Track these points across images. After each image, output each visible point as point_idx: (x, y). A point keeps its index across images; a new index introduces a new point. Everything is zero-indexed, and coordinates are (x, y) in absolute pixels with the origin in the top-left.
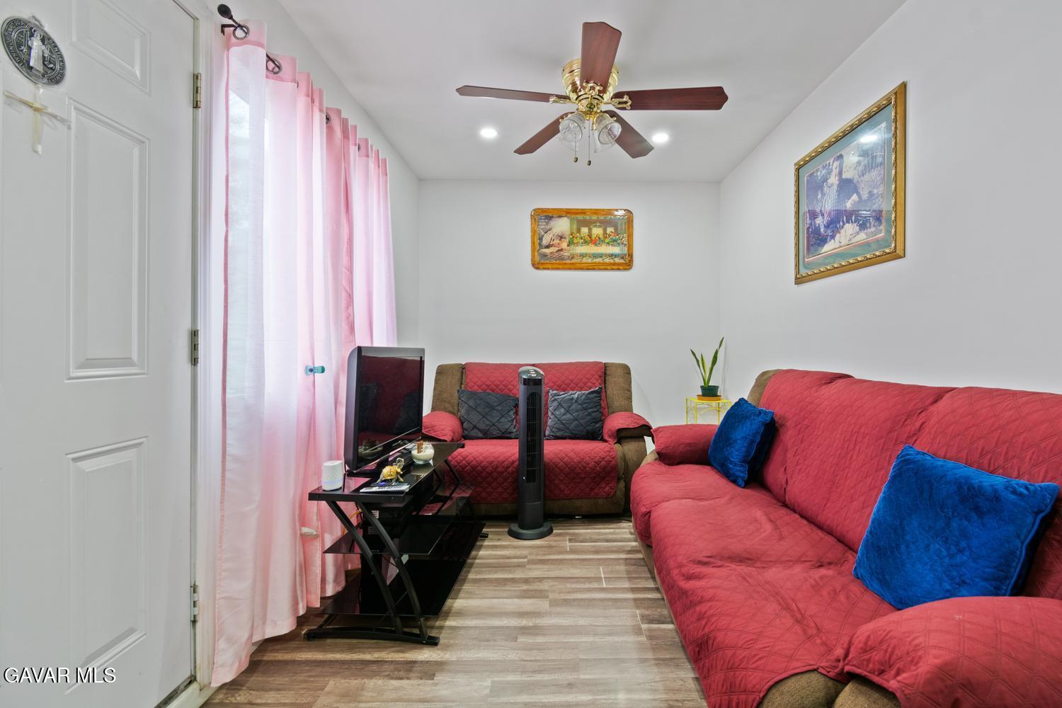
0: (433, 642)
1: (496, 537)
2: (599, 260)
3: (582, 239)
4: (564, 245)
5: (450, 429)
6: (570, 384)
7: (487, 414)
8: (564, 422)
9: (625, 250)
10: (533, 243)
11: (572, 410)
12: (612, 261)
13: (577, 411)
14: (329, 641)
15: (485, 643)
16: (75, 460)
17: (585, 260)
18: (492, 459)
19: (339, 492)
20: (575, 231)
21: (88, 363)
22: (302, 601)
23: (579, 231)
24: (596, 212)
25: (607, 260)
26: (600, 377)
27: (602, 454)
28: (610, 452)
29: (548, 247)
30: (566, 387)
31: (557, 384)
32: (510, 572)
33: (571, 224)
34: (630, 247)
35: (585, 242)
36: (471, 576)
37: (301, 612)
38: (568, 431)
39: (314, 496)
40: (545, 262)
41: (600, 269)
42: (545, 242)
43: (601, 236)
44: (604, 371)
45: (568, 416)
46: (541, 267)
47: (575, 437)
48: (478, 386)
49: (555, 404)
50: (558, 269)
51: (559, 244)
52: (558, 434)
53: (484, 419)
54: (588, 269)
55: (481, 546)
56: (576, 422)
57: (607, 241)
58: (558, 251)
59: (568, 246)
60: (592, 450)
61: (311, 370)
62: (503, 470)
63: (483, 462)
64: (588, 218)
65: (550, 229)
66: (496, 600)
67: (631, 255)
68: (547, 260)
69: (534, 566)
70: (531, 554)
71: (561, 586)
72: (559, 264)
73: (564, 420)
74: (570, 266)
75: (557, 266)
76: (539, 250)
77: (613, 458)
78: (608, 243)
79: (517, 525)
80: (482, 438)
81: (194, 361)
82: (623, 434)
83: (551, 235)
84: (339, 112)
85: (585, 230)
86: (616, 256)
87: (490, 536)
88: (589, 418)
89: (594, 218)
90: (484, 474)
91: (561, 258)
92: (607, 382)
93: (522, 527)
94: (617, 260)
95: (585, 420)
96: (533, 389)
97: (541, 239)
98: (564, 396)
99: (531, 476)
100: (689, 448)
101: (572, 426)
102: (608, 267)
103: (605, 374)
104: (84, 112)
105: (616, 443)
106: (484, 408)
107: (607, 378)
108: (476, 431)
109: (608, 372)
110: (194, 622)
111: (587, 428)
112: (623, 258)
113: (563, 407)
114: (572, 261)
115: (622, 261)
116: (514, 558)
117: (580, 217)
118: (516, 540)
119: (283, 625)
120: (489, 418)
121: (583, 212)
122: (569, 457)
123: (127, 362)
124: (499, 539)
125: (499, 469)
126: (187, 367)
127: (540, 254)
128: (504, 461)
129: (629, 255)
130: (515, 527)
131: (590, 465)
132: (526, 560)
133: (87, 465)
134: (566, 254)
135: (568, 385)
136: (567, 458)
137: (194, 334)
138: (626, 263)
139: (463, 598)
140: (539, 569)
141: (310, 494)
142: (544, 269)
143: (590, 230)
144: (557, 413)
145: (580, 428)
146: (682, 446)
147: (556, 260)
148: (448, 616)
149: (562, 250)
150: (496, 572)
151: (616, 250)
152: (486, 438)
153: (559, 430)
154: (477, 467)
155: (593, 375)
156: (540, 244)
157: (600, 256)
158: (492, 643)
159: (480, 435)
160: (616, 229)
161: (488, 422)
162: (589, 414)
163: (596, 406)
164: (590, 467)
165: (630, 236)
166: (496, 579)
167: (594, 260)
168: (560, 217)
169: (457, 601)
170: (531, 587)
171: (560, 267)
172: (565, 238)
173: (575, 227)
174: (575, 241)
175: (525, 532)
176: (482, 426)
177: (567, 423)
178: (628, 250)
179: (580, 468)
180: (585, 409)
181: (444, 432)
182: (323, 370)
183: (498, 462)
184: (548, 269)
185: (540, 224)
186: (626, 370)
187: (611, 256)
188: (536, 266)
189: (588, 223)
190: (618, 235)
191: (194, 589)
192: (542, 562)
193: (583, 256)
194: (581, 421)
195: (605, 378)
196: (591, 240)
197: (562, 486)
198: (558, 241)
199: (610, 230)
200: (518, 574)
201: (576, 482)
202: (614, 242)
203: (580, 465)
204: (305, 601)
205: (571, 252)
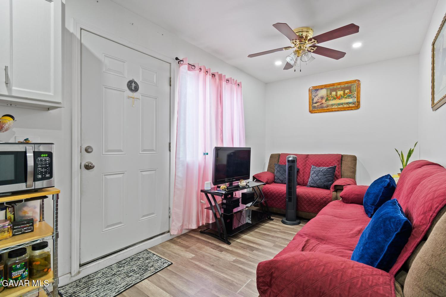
0: (229, 243)
1: (276, 221)
2: (341, 106)
3: (332, 97)
4: (324, 101)
5: (267, 178)
6: (322, 164)
7: (283, 174)
8: (314, 180)
9: (355, 100)
10: (310, 102)
11: (319, 175)
12: (348, 106)
13: (321, 176)
14: (205, 235)
15: (243, 249)
16: (141, 171)
17: (334, 107)
18: (278, 191)
19: (209, 191)
20: (329, 94)
21: (144, 150)
22: (201, 222)
23: (331, 94)
24: (339, 84)
25: (345, 106)
26: (338, 161)
27: (325, 195)
28: (329, 195)
29: (316, 103)
30: (320, 165)
31: (316, 163)
32: (270, 232)
33: (327, 91)
34: (358, 97)
35: (334, 99)
36: (256, 230)
37: (201, 225)
38: (315, 184)
39: (202, 191)
40: (315, 110)
41: (341, 110)
42: (315, 101)
43: (342, 95)
44: (341, 158)
45: (317, 177)
46: (313, 112)
47: (319, 187)
48: (284, 163)
49: (313, 172)
50: (321, 112)
51: (321, 101)
52: (311, 185)
53: (282, 176)
54: (335, 111)
55: (269, 222)
56: (320, 180)
57: (345, 96)
58: (321, 104)
59: (326, 101)
60: (320, 193)
61: (204, 154)
62: (282, 196)
63: (274, 191)
64: (335, 87)
65: (317, 95)
66: (257, 239)
67: (359, 102)
68: (315, 109)
69: (280, 233)
70: (283, 229)
71: (283, 242)
72: (322, 110)
73: (314, 179)
74: (327, 111)
75: (320, 111)
76: (312, 105)
77: (330, 198)
78: (346, 98)
79: (285, 218)
80: (281, 183)
81: (170, 150)
82: (338, 188)
83: (317, 98)
84: (218, 73)
85: (334, 93)
86: (350, 103)
87: (274, 220)
88: (326, 179)
89: (339, 86)
90: (275, 196)
91: (322, 107)
92: (342, 164)
93: (287, 220)
94: (351, 105)
95: (324, 180)
96: (291, 164)
97: (313, 100)
98: (318, 168)
99: (290, 199)
100: (357, 196)
101: (318, 182)
102: (346, 109)
103: (342, 160)
104: (143, 95)
105: (334, 191)
106: (283, 172)
107: (342, 162)
108: (279, 180)
109: (343, 159)
110: (170, 217)
111: (324, 184)
112: (354, 104)
113: (315, 173)
114: (327, 108)
115: (353, 105)
116: (276, 229)
117: (331, 87)
118: (282, 224)
119: (194, 227)
120: (284, 175)
121: (333, 85)
122: (309, 195)
123: (152, 150)
124: (276, 222)
125: (280, 195)
126: (168, 152)
127: (312, 107)
128: (282, 192)
129: (358, 102)
130: (284, 219)
131: (318, 199)
132: (279, 230)
133: (144, 173)
134: (325, 105)
135: (321, 164)
136: (308, 195)
137: (170, 144)
138: (357, 105)
139: (248, 235)
140: (280, 234)
141: (201, 190)
142: (314, 113)
143: (336, 93)
144: (313, 176)
145: (321, 183)
146: (353, 195)
147: (320, 108)
148: (239, 238)
149: (322, 104)
150: (265, 231)
151: (350, 100)
152: (282, 183)
153: (312, 183)
154: (272, 193)
155: (334, 160)
156: (312, 102)
157: (342, 104)
158: (245, 249)
159: (280, 182)
160: (350, 91)
161: (283, 177)
162: (326, 178)
163: (331, 174)
164: (318, 200)
165: (359, 92)
166: (263, 233)
167: (339, 107)
168: (322, 89)
169: (246, 236)
170: (273, 239)
171: (322, 111)
172: (324, 98)
173: (329, 92)
174: (329, 99)
175: (286, 221)
176: (281, 178)
177: (316, 181)
178: (357, 100)
179: (313, 200)
180: (325, 175)
181: (264, 179)
182: (207, 154)
183: (280, 192)
184: (316, 113)
185: (313, 93)
186: (354, 159)
187: (348, 103)
188: (311, 112)
189: (335, 90)
190: (351, 93)
191: (170, 208)
192: (284, 233)
193: (332, 105)
194: (322, 180)
195: (341, 161)
196: (337, 97)
197: (305, 206)
198: (321, 100)
199: (347, 91)
200: (272, 234)
201: (312, 206)
202: (349, 97)
203: (313, 199)
204: (202, 222)
205: (327, 104)
